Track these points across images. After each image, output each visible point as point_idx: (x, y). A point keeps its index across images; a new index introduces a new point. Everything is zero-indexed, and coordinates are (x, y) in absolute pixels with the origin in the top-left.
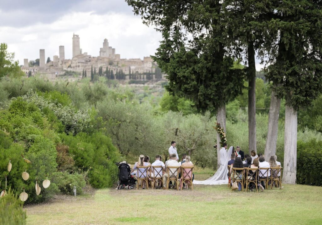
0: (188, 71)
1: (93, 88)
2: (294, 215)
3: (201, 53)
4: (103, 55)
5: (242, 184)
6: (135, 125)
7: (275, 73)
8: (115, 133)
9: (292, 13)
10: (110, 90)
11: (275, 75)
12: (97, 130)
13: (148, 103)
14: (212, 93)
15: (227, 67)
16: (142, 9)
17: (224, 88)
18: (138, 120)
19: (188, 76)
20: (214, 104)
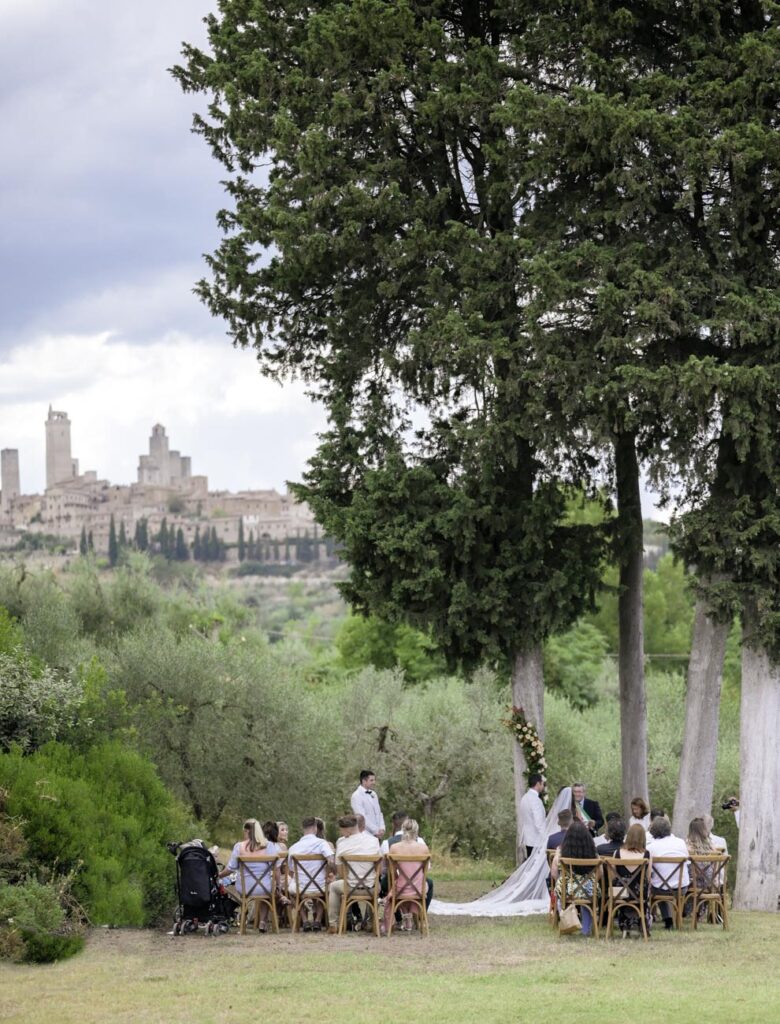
0: (413, 533)
1: (107, 592)
2: (757, 1017)
3: (459, 471)
4: (150, 478)
5: (594, 913)
6: (245, 716)
7: (706, 536)
8: (177, 744)
9: (759, 337)
10: (170, 596)
11: (703, 544)
12: (106, 736)
13: (298, 641)
14: (494, 607)
15: (545, 518)
16: (258, 327)
17: (536, 588)
18: (254, 700)
19: (413, 552)
20: (502, 642)
